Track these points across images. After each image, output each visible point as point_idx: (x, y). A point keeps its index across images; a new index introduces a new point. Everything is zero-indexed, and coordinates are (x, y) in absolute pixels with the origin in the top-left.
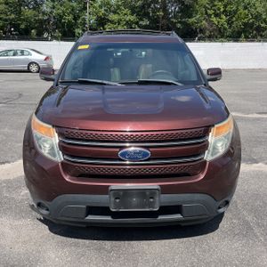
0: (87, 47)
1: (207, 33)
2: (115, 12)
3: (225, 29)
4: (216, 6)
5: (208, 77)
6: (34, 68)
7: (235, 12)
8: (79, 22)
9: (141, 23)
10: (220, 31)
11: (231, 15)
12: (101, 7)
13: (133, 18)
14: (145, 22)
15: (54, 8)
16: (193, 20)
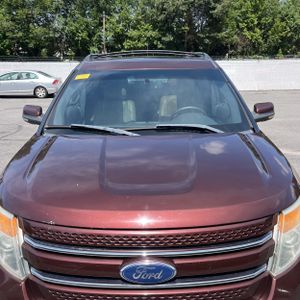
0: (87, 76)
1: (240, 49)
2: (134, 28)
3: (259, 44)
4: (248, 18)
5: (256, 116)
6: (41, 93)
7: (271, 25)
8: (94, 39)
9: (163, 39)
10: (254, 47)
11: (266, 28)
12: (118, 22)
13: (154, 34)
14: (169, 38)
15: (66, 24)
16: (223, 34)
